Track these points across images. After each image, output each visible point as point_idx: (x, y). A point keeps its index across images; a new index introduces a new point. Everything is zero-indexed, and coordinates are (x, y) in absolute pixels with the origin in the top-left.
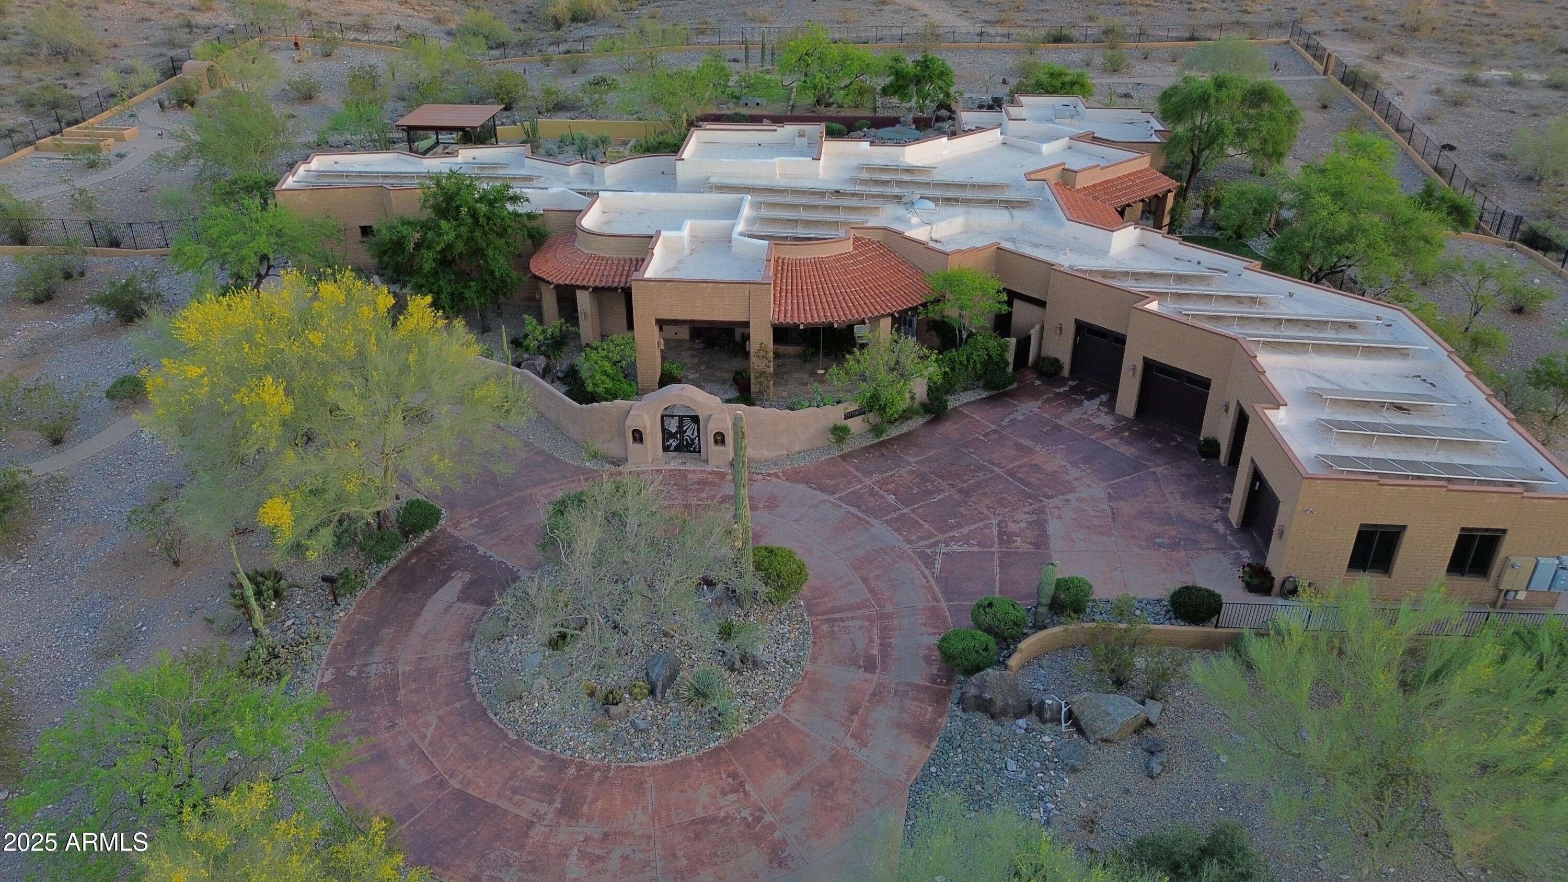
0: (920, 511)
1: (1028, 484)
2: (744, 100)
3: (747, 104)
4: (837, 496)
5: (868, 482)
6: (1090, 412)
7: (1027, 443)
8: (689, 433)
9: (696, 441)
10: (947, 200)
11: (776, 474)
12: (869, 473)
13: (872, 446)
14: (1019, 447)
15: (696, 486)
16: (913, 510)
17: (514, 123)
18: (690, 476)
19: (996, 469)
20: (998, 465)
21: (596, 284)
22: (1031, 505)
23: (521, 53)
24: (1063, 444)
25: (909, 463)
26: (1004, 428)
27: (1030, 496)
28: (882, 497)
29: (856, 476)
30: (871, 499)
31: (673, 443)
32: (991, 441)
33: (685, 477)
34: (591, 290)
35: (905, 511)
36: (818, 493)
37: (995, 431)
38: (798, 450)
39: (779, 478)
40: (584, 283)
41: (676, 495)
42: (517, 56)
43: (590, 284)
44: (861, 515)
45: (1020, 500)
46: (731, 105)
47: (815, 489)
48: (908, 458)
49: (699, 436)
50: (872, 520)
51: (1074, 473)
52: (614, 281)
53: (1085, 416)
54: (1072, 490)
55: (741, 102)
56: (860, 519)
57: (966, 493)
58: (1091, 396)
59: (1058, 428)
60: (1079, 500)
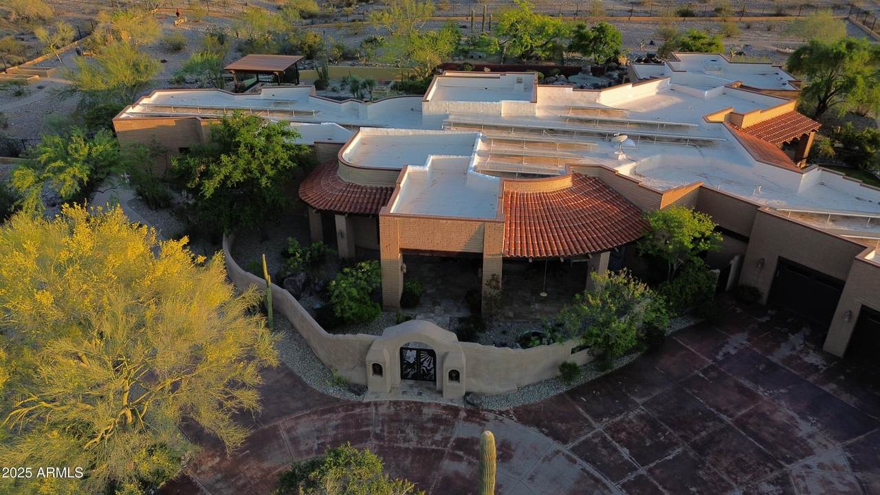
0: (657, 472)
1: (762, 441)
2: (471, 54)
3: (472, 57)
4: (570, 445)
5: (599, 427)
6: (798, 348)
7: (748, 384)
8: (426, 364)
9: (432, 372)
10: (643, 138)
11: (507, 413)
12: (598, 417)
13: (598, 380)
14: (742, 390)
15: (430, 425)
16: (650, 471)
17: (312, 68)
18: (425, 410)
19: (724, 417)
20: (725, 412)
21: (351, 211)
22: (772, 471)
23: (323, 21)
24: (784, 387)
25: (637, 405)
26: (721, 363)
27: (767, 458)
28: (615, 450)
29: (586, 420)
30: (604, 452)
31: (412, 372)
32: (711, 379)
33: (420, 412)
34: (346, 215)
35: (642, 471)
36: (550, 440)
37: (712, 368)
38: (527, 383)
39: (511, 418)
40: (341, 209)
41: (411, 435)
42: (321, 23)
43: (346, 210)
44: (597, 474)
45: (759, 464)
46: (462, 57)
47: (547, 435)
48: (635, 399)
49: (435, 367)
50: (608, 482)
51: (804, 428)
52: (366, 208)
53: (794, 353)
54: (810, 452)
55: (469, 55)
56: (597, 480)
57: (701, 448)
58: (795, 329)
59: (772, 366)
60: (821, 466)
